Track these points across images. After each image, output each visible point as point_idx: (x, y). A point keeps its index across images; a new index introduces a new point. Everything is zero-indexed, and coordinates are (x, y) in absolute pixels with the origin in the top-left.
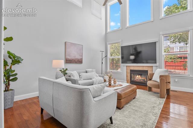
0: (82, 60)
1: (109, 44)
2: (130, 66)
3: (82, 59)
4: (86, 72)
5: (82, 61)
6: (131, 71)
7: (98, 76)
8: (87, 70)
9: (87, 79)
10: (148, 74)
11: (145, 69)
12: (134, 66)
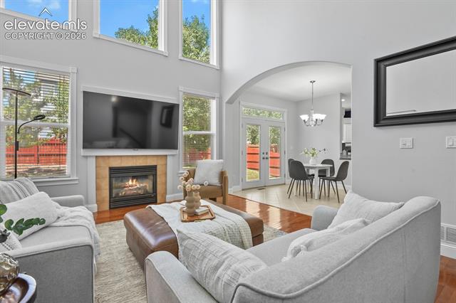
2: (109, 157)
6: (113, 170)
10: (156, 175)
11: (150, 162)
12: (121, 156)
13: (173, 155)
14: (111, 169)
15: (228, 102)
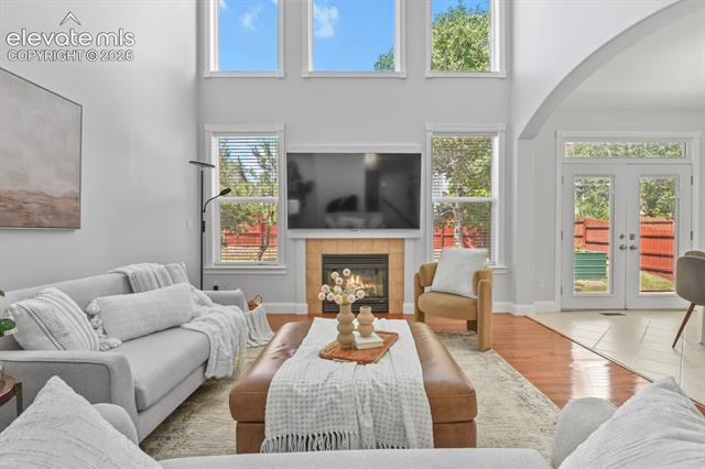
0: (75, 204)
1: (215, 133)
2: (322, 240)
3: (78, 199)
4: (129, 286)
5: (78, 210)
6: (327, 259)
7: (208, 300)
8: (130, 270)
9: (143, 330)
10: (387, 269)
11: (378, 250)
12: (337, 239)
13: (415, 239)
14: (325, 257)
15: (521, 138)
